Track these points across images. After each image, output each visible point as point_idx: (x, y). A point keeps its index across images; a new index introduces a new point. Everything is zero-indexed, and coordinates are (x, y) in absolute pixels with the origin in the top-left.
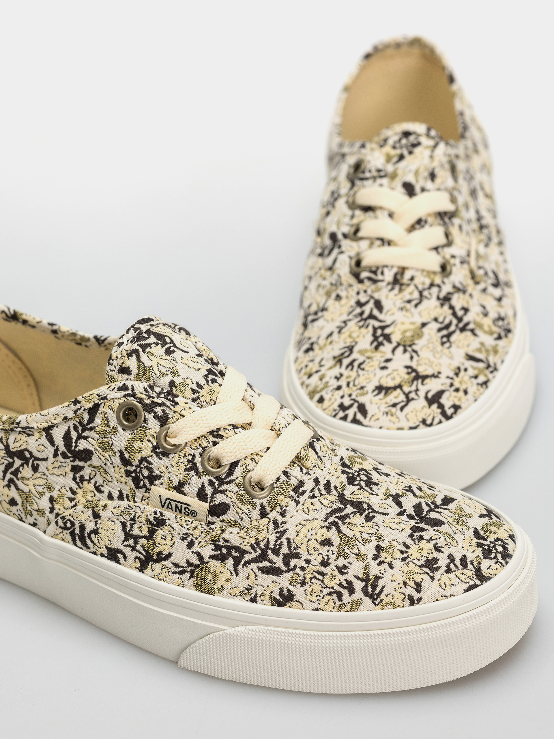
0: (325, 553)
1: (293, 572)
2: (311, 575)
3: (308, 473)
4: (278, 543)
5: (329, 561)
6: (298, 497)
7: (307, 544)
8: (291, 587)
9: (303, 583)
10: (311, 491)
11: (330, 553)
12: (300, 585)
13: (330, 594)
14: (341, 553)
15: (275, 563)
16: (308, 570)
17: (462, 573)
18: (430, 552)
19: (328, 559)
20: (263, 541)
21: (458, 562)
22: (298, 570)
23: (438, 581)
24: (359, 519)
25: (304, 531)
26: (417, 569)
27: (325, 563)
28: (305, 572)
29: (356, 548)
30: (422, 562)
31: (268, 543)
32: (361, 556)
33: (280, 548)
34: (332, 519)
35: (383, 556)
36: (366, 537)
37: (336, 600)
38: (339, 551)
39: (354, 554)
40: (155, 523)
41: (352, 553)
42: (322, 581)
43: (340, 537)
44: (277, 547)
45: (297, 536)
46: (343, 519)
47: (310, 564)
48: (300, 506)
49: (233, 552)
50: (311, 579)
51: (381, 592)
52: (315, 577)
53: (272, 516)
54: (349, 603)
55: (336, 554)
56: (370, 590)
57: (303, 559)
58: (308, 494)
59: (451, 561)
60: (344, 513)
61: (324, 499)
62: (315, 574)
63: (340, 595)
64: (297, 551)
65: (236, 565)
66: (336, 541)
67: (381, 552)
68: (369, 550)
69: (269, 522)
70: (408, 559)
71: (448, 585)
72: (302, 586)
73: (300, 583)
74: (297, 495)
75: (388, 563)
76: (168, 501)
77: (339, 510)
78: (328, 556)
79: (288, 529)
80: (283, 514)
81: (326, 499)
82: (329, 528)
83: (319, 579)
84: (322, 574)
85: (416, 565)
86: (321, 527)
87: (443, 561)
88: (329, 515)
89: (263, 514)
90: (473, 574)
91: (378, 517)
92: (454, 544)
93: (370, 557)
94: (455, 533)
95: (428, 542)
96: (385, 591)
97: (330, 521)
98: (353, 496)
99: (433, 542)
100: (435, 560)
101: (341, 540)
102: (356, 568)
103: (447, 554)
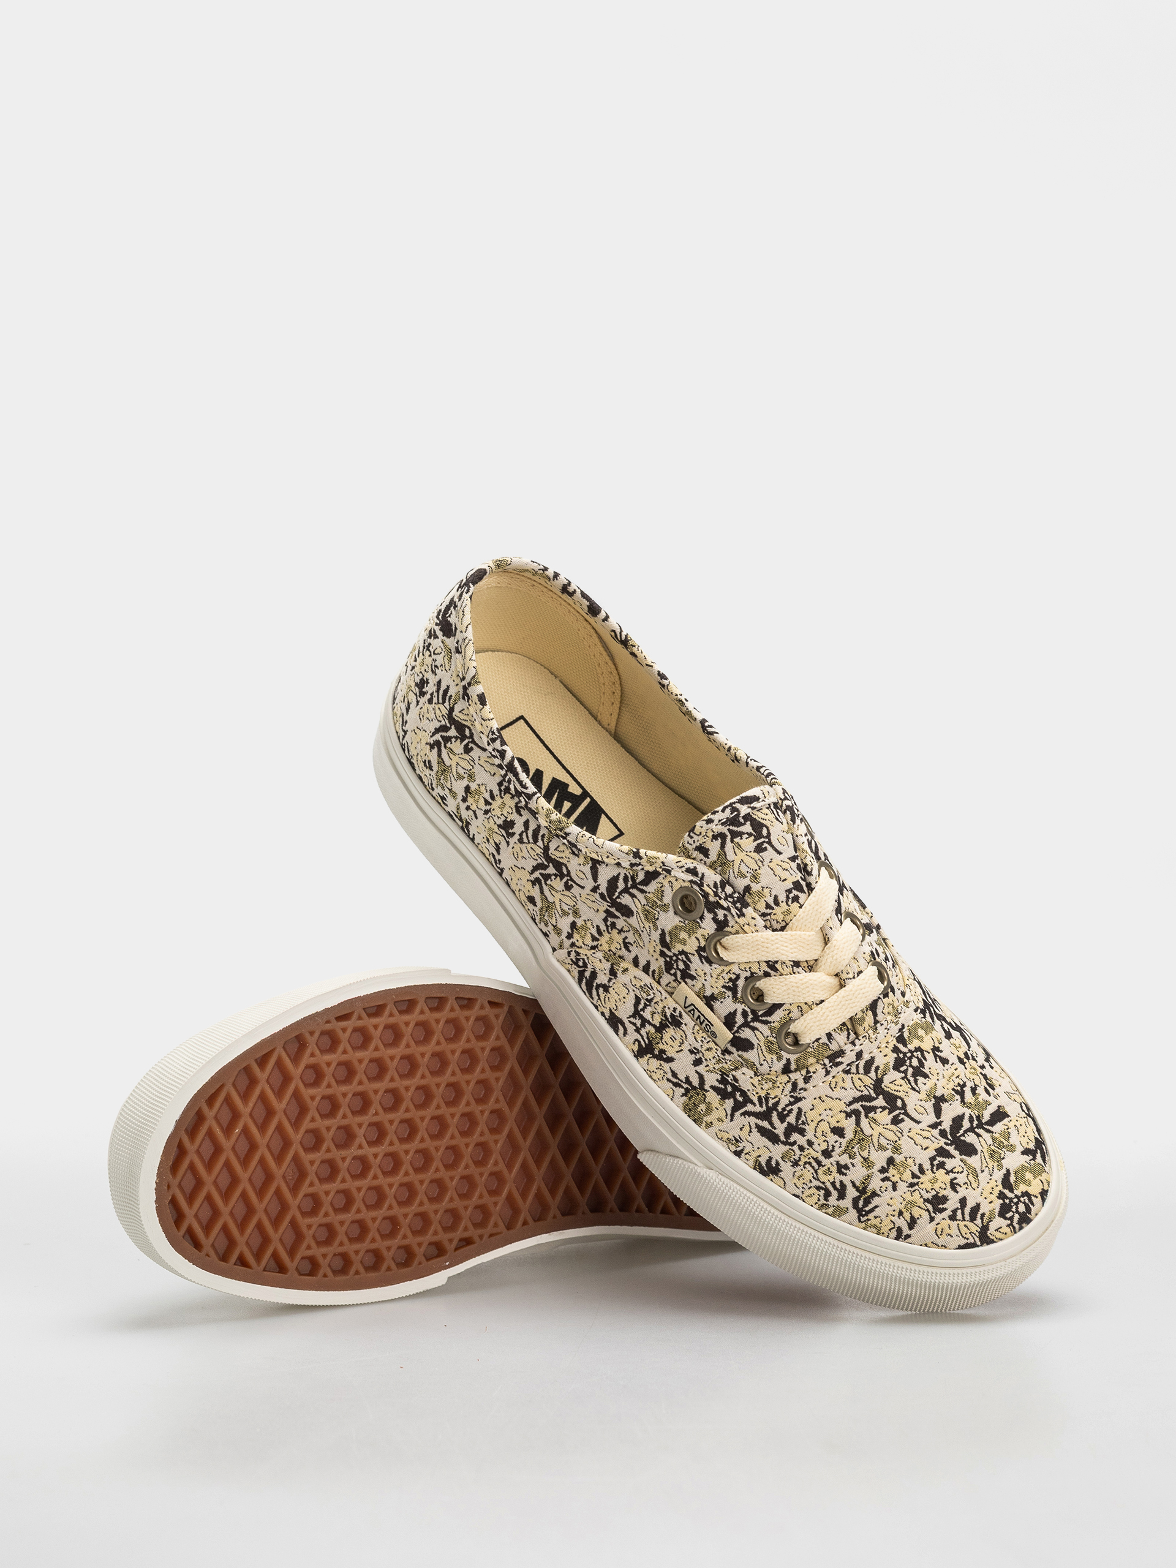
0: (831, 1142)
1: (790, 1146)
2: (806, 1160)
3: (853, 1043)
4: (788, 1108)
5: (832, 1153)
6: (831, 1067)
7: (818, 1124)
8: (779, 1160)
9: (795, 1164)
10: (848, 1065)
11: (837, 1145)
12: (792, 1164)
13: (818, 1188)
14: (848, 1150)
15: (775, 1128)
16: (806, 1152)
17: (965, 1226)
18: (944, 1186)
19: (833, 1151)
20: (773, 1098)
21: (967, 1211)
22: (796, 1148)
23: (937, 1225)
24: (884, 1117)
25: (820, 1107)
26: (920, 1201)
27: (827, 1153)
28: (802, 1152)
29: (867, 1151)
30: (929, 1196)
31: (778, 1103)
32: (868, 1164)
33: (788, 1115)
34: (857, 1106)
35: (892, 1171)
36: (883, 1141)
37: (821, 1198)
38: (848, 1146)
39: (862, 1157)
40: (670, 1020)
41: (860, 1155)
42: (816, 1172)
43: (856, 1132)
44: (786, 1112)
45: (811, 1110)
46: (869, 1110)
47: (812, 1147)
48: (829, 1077)
49: (738, 1094)
50: (805, 1163)
51: (872, 1210)
52: (810, 1163)
53: (793, 1076)
54: (833, 1206)
55: (843, 1148)
56: (861, 1203)
57: (806, 1138)
58: (843, 1066)
59: (961, 1206)
60: (873, 1104)
61: (859, 1079)
62: (811, 1160)
63: (826, 1194)
64: (803, 1127)
65: (734, 1110)
66: (849, 1134)
67: (891, 1166)
68: (879, 1159)
69: (788, 1082)
70: (917, 1187)
71: (944, 1234)
72: (793, 1166)
73: (792, 1162)
74: (831, 1064)
75: (893, 1183)
76: (693, 1007)
77: (870, 1099)
78: (833, 1147)
79: (805, 1098)
80: (807, 1080)
81: (861, 1080)
82: (848, 1115)
83: (813, 1167)
84: (819, 1163)
85: (921, 1197)
86: (841, 1112)
87: (953, 1203)
88: (856, 1100)
89: (786, 1070)
90: (977, 1231)
91: (907, 1123)
92: (975, 1185)
93: (878, 1167)
94: (983, 1171)
95: (947, 1173)
96: (877, 1212)
97: (853, 1107)
98: (892, 1086)
99: (952, 1176)
100: (945, 1199)
101: (855, 1135)
102: (857, 1173)
103: (960, 1195)
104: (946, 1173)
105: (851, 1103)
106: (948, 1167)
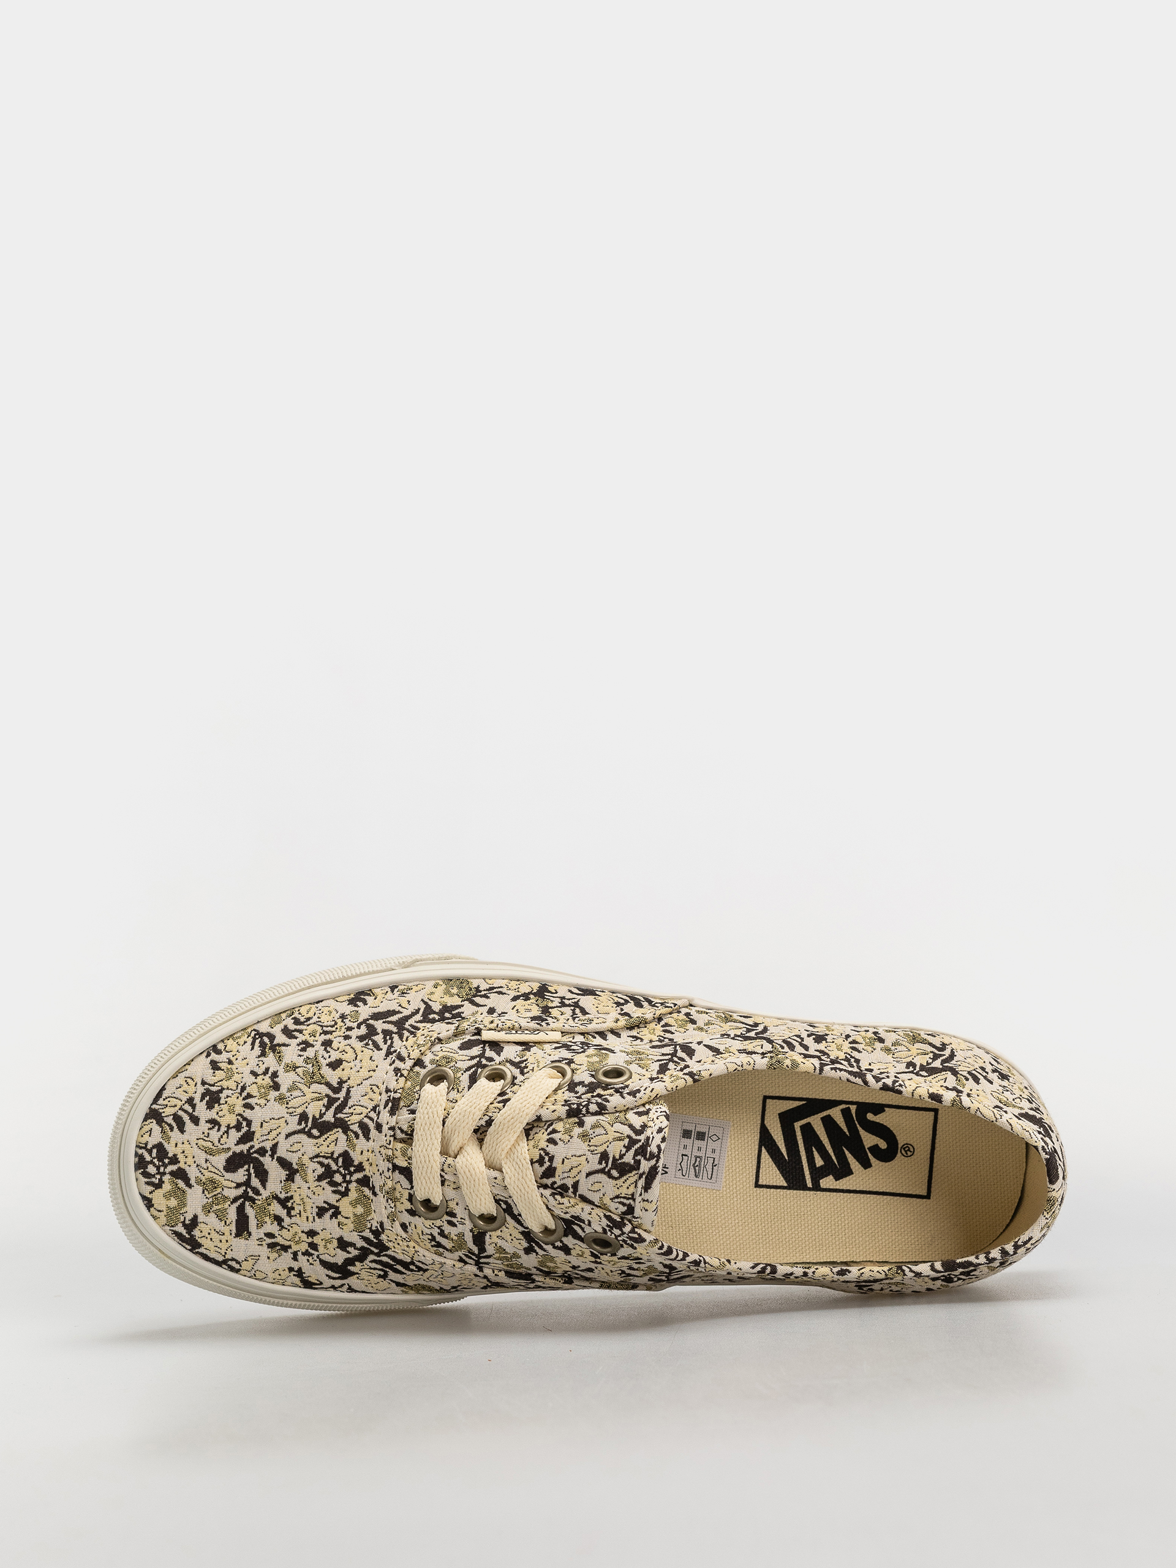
0: (332, 1052)
1: (359, 1022)
2: (338, 1026)
3: (392, 1128)
4: (389, 1042)
5: (324, 1047)
6: (389, 1097)
7: (356, 1054)
8: (356, 1009)
9: (343, 1017)
10: (379, 1113)
11: (326, 1055)
12: (345, 1014)
13: (309, 1019)
14: (315, 1062)
15: (384, 1022)
16: (343, 1030)
17: (176, 1106)
18: (220, 1114)
19: (325, 1049)
20: (407, 1037)
21: (186, 1118)
22: (355, 1025)
23: (196, 1084)
24: (314, 1109)
25: (367, 1065)
26: (225, 1084)
27: (327, 1044)
28: (346, 1026)
29: (301, 1075)
30: (223, 1095)
31: (401, 1038)
32: (290, 1068)
33: (385, 1038)
34: (342, 1095)
35: (267, 1081)
36: (296, 1093)
37: (299, 1016)
38: (317, 1062)
39: (300, 1067)
41: (303, 1067)
42: (321, 1026)
43: (323, 1077)
44: (388, 1037)
45: (371, 1057)
46: (331, 1101)
47: (343, 1036)
48: (383, 1088)
49: (437, 1017)
50: (336, 1023)
51: (253, 1044)
52: (332, 1026)
53: (409, 1063)
54: (284, 1020)
55: (320, 1058)
56: (266, 1040)
57: (354, 1037)
58: (382, 1107)
59: (194, 1115)
60: (332, 1110)
61: (362, 1113)
62: (334, 1029)
63: (297, 1022)
64: (365, 1042)
65: (428, 1007)
66: (326, 1071)
67: (271, 1084)
68: (286, 1079)
69: (409, 1056)
70: (239, 1091)
72: (343, 1014)
73: (347, 1015)
74: (391, 1098)
75: (258, 1075)
77: (339, 1110)
78: (328, 1052)
79: (385, 1059)
80: (397, 1071)
81: (360, 1114)
82: (341, 1083)
83: (327, 1026)
84: (325, 1033)
85: (228, 1088)
86: (349, 1079)
87: (202, 1111)
88: (348, 1096)
89: (419, 1063)
90: (164, 1112)
91: (294, 1125)
92: (201, 1142)
93: (281, 1073)
94: (207, 1161)
95: (228, 1127)
96: (248, 1046)
97: (344, 1091)
98: (333, 1138)
99: (223, 1129)
100: (210, 1106)
101: (321, 1075)
102: (291, 1053)
103: (202, 1122)
104: (229, 1125)
105: (348, 1091)
106: (233, 1132)
